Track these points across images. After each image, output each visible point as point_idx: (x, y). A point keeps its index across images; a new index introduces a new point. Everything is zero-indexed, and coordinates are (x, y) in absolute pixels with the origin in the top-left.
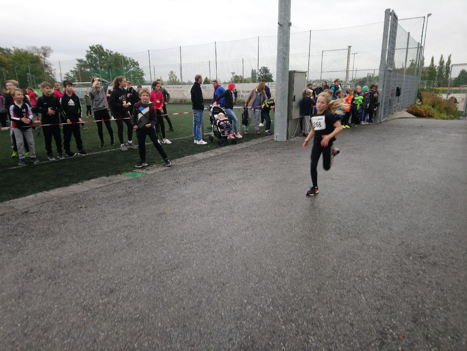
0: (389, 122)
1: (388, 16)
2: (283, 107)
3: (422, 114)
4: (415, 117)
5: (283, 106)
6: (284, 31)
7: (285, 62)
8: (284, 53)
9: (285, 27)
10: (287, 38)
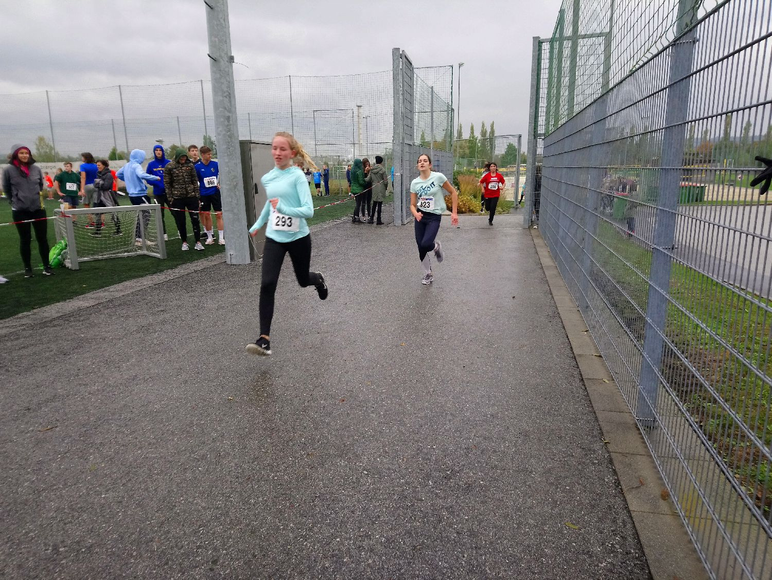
1: (396, 59)
2: (237, 204)
6: (220, 70)
7: (231, 125)
8: (225, 108)
9: (222, 63)
10: (229, 82)
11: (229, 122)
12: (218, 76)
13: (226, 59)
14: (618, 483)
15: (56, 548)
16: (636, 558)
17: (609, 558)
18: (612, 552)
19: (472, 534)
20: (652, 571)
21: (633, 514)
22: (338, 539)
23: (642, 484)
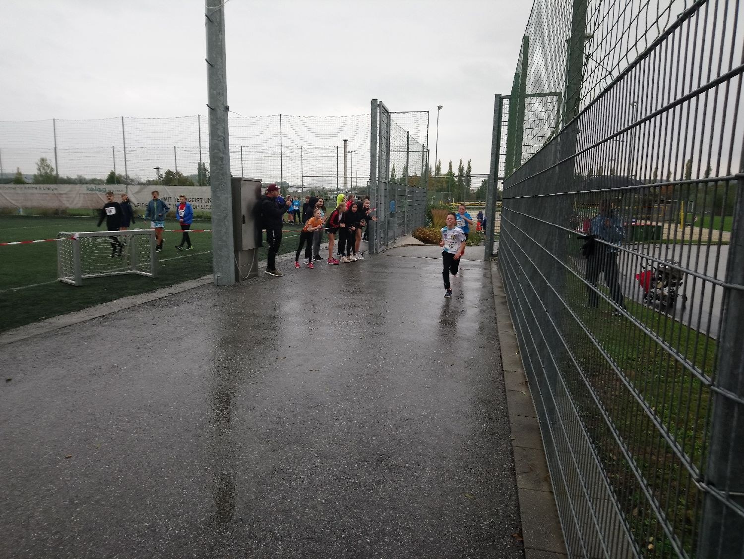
0: (387, 253)
1: (374, 109)
2: (225, 233)
3: (432, 239)
4: (423, 244)
5: (225, 230)
6: (217, 118)
7: (224, 164)
8: (220, 151)
9: (219, 112)
10: (224, 129)
11: (222, 162)
12: (215, 123)
13: (222, 109)
14: (513, 469)
15: (71, 502)
16: (514, 520)
17: (493, 518)
18: (495, 515)
19: (392, 500)
20: (523, 529)
21: (519, 490)
22: (289, 500)
23: (532, 470)
